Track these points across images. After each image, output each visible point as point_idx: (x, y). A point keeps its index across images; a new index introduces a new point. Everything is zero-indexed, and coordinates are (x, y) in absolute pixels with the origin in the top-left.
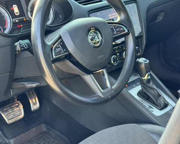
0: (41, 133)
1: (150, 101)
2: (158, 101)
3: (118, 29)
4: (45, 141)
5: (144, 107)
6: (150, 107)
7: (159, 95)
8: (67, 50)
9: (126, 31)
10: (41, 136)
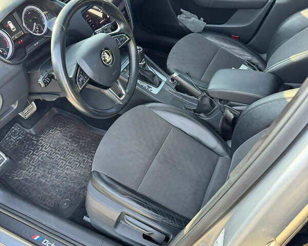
0: (55, 117)
1: (148, 82)
2: (154, 81)
3: (121, 39)
4: (60, 123)
5: (144, 88)
6: (149, 87)
7: (154, 75)
8: (88, 77)
9: (128, 39)
10: (55, 118)
